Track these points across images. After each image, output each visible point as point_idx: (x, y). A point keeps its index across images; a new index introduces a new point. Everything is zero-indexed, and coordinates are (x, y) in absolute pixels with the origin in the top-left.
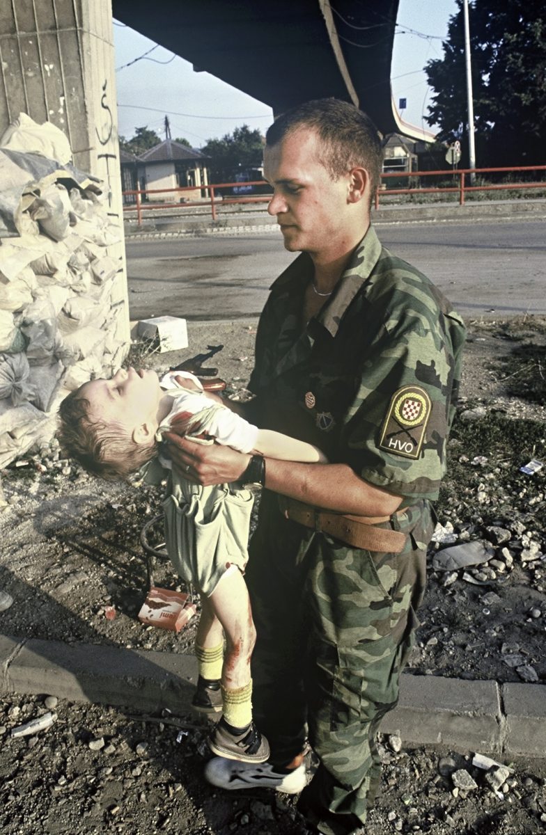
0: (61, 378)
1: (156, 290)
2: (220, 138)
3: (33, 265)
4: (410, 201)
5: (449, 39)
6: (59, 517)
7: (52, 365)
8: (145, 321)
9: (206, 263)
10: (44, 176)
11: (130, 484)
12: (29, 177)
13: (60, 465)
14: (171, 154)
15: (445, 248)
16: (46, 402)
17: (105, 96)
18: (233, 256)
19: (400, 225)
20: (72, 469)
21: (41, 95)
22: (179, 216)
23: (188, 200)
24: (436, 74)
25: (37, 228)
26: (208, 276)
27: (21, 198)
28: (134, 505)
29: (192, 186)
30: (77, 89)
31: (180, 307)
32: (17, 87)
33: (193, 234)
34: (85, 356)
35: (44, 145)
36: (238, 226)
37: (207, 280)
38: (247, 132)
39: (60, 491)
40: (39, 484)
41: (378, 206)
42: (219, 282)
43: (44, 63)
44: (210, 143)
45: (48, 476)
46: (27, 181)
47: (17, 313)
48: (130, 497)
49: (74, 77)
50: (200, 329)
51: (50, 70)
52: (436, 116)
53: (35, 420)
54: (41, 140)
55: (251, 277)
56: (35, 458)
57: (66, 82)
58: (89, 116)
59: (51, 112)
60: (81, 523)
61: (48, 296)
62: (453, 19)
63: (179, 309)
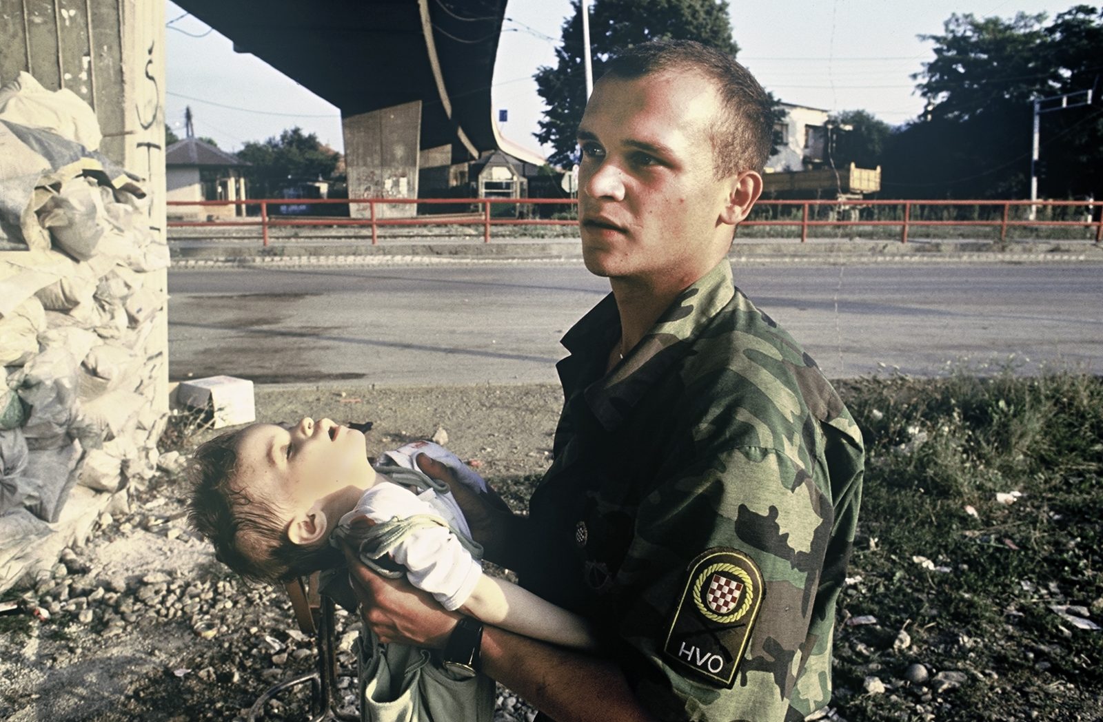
0: (76, 468)
1: (191, 339)
2: (262, 141)
3: (39, 295)
4: (525, 235)
5: (563, 44)
6: (82, 698)
7: (62, 448)
8: (190, 383)
9: (261, 304)
10: (65, 164)
11: (197, 634)
12: (45, 164)
13: (73, 607)
14: (194, 156)
15: (582, 294)
16: (51, 507)
17: (150, 62)
18: (298, 295)
19: (518, 264)
20: (94, 612)
21: (54, 51)
22: (211, 238)
23: (218, 218)
24: (547, 83)
25: (48, 240)
26: (266, 322)
27: (34, 192)
28: (211, 669)
29: (225, 202)
30: (110, 48)
31: (231, 363)
32: (14, 36)
33: (236, 264)
34: (115, 434)
35: (60, 121)
36: (300, 256)
37: (265, 327)
38: (300, 136)
39: (79, 651)
40: (38, 641)
41: (489, 238)
42: (283, 330)
43: (61, 7)
44: (249, 146)
45: (54, 627)
46: (40, 169)
47: (13, 367)
48: (201, 656)
49: (108, 31)
50: (270, 395)
51: (70, 18)
52: (548, 133)
53: (32, 537)
54: (56, 114)
55: (328, 324)
56: (28, 596)
57: (94, 36)
58: (127, 87)
59: (68, 76)
60: (124, 705)
61: (65, 343)
62: (567, 22)
63: (229, 366)
